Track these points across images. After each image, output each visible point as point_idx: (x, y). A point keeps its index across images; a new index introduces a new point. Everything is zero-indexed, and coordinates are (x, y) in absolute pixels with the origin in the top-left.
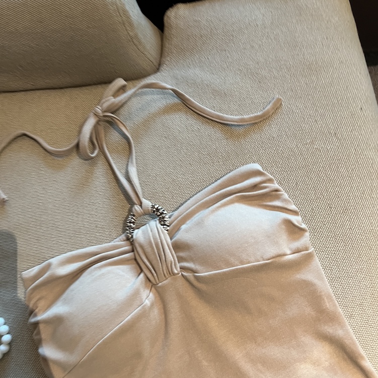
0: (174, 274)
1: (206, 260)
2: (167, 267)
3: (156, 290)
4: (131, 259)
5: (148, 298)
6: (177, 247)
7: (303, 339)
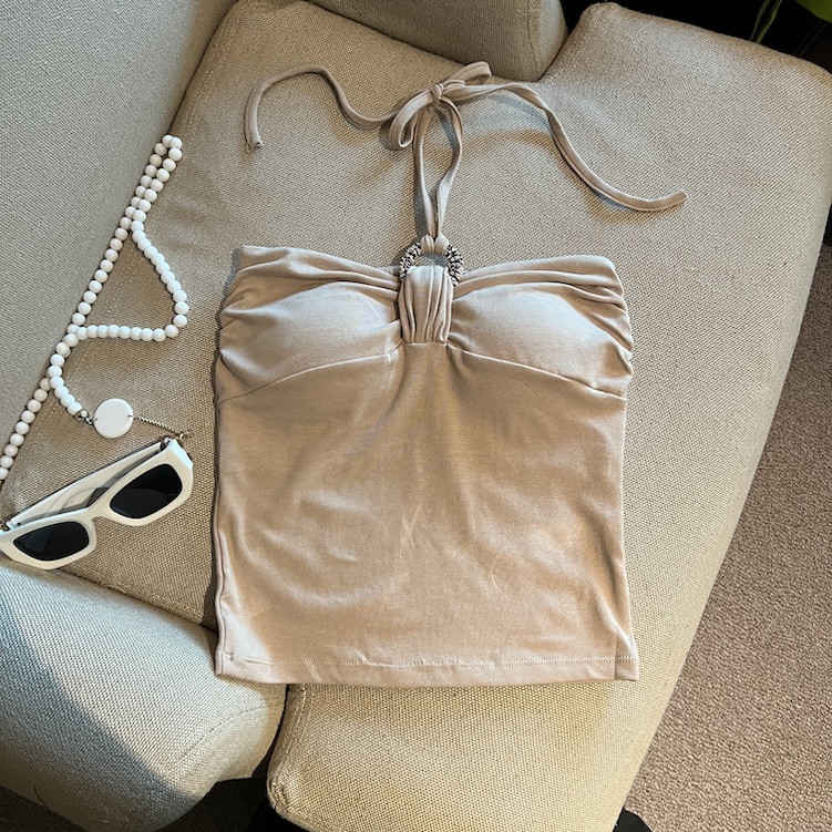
0: (438, 341)
1: (488, 340)
2: (434, 327)
3: (405, 349)
4: (391, 300)
5: (391, 353)
6: (457, 311)
7: (557, 501)
